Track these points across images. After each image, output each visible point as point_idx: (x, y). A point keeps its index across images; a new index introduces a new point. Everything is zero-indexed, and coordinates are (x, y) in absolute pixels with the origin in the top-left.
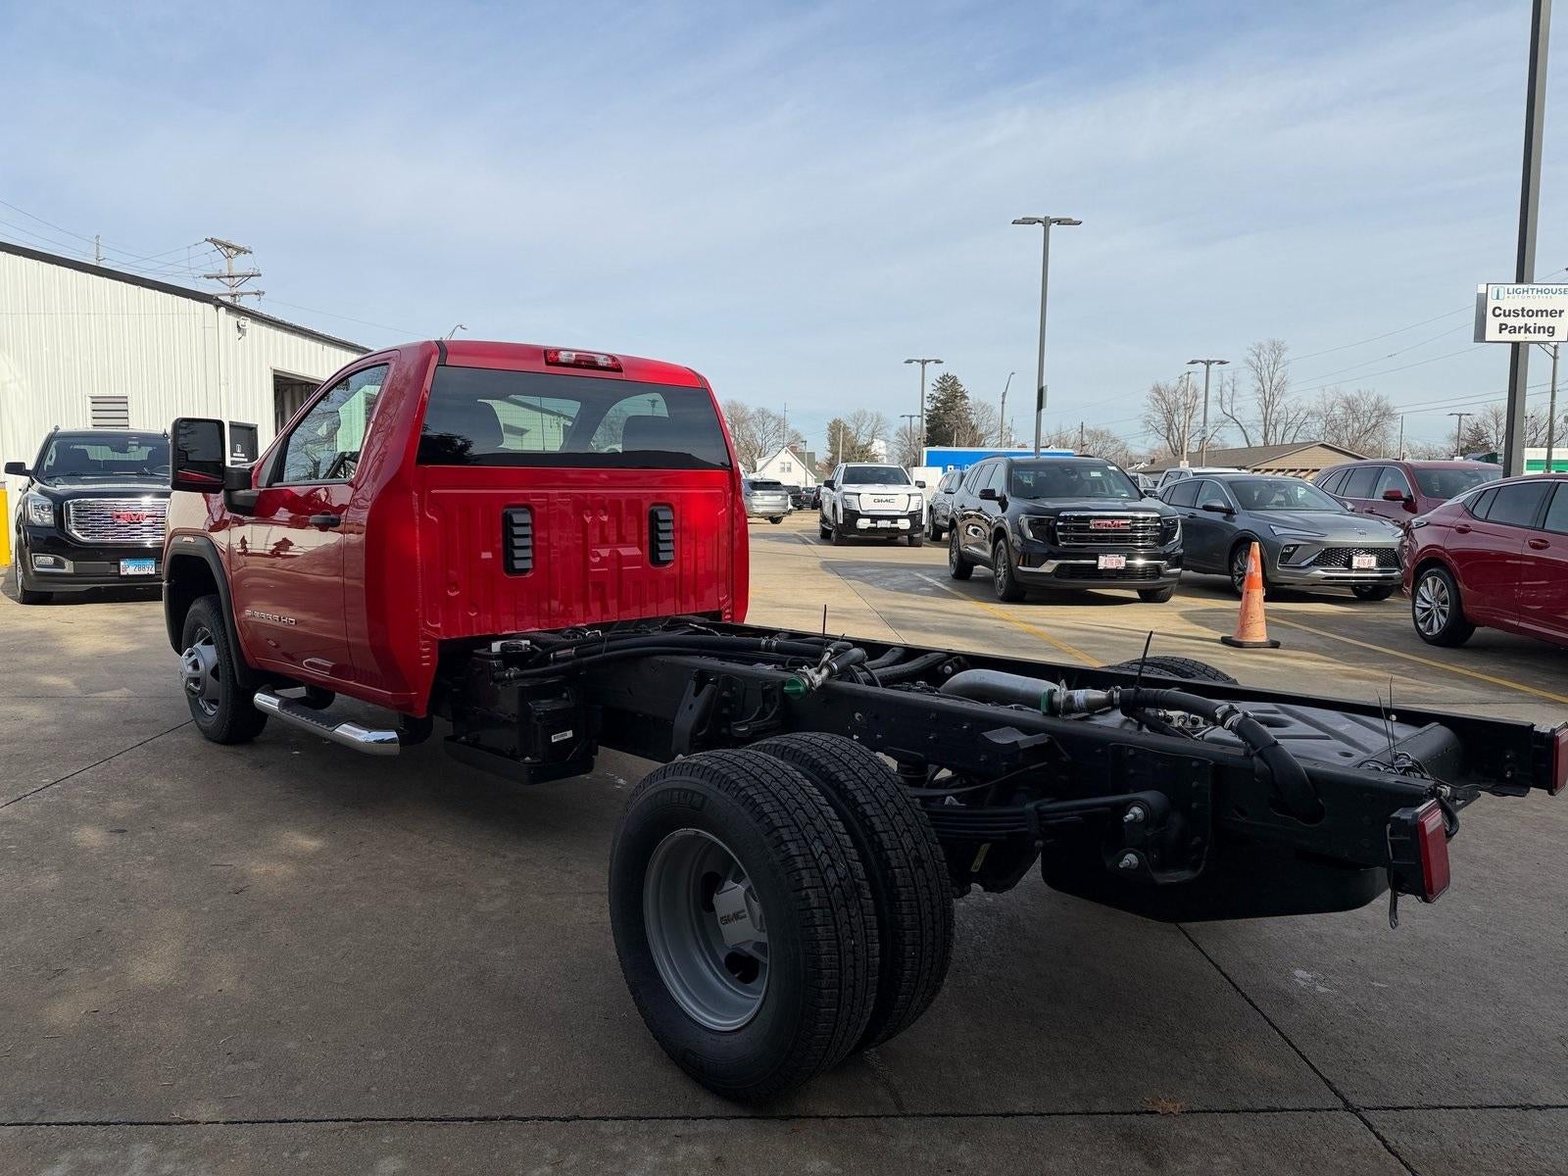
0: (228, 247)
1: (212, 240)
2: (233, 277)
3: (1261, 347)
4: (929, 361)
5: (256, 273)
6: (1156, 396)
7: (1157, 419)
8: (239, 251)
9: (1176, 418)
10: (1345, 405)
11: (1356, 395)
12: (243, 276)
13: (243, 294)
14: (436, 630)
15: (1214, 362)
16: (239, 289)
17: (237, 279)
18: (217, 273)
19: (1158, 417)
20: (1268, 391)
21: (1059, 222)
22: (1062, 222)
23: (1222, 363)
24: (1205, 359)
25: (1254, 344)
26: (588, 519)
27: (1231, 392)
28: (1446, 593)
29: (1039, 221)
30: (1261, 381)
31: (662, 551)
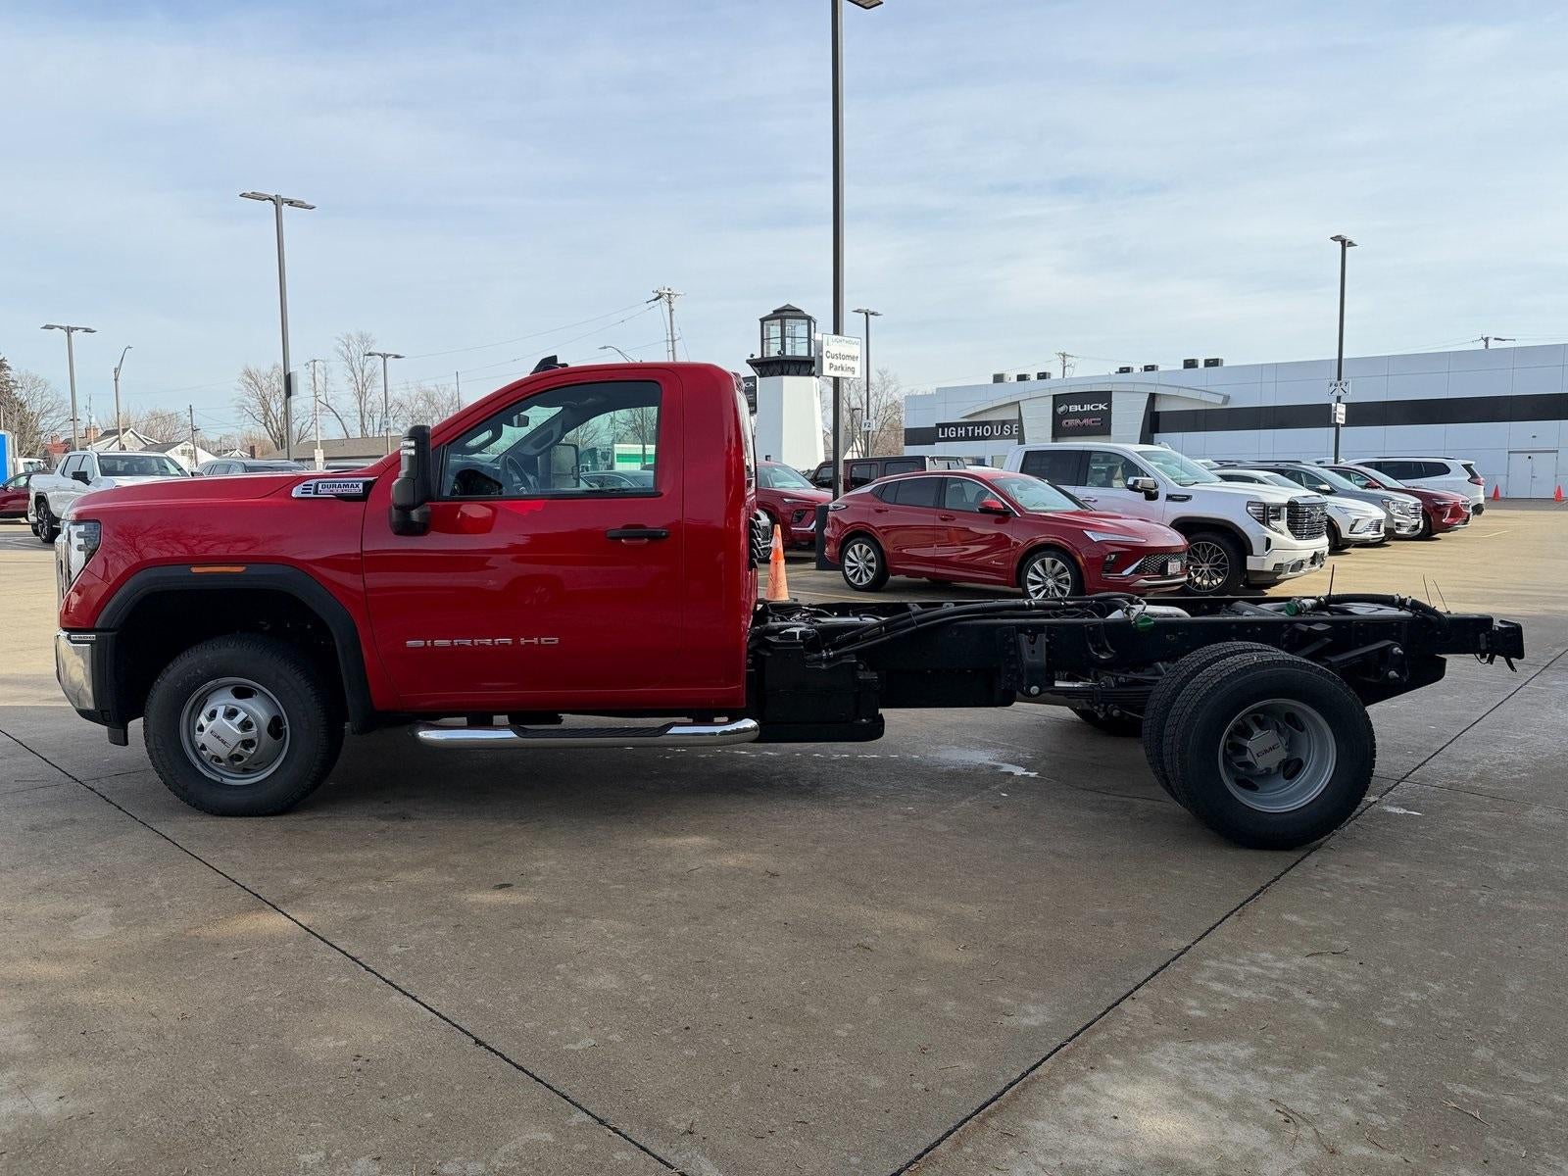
3: (349, 337)
4: (77, 329)
6: (248, 380)
7: (252, 404)
9: (272, 404)
10: (424, 398)
11: (433, 389)
15: (390, 355)
19: (254, 401)
20: (360, 381)
21: (291, 203)
22: (295, 203)
23: (397, 357)
24: (382, 352)
25: (342, 333)
27: (323, 381)
28: (872, 554)
29: (270, 199)
30: (353, 370)
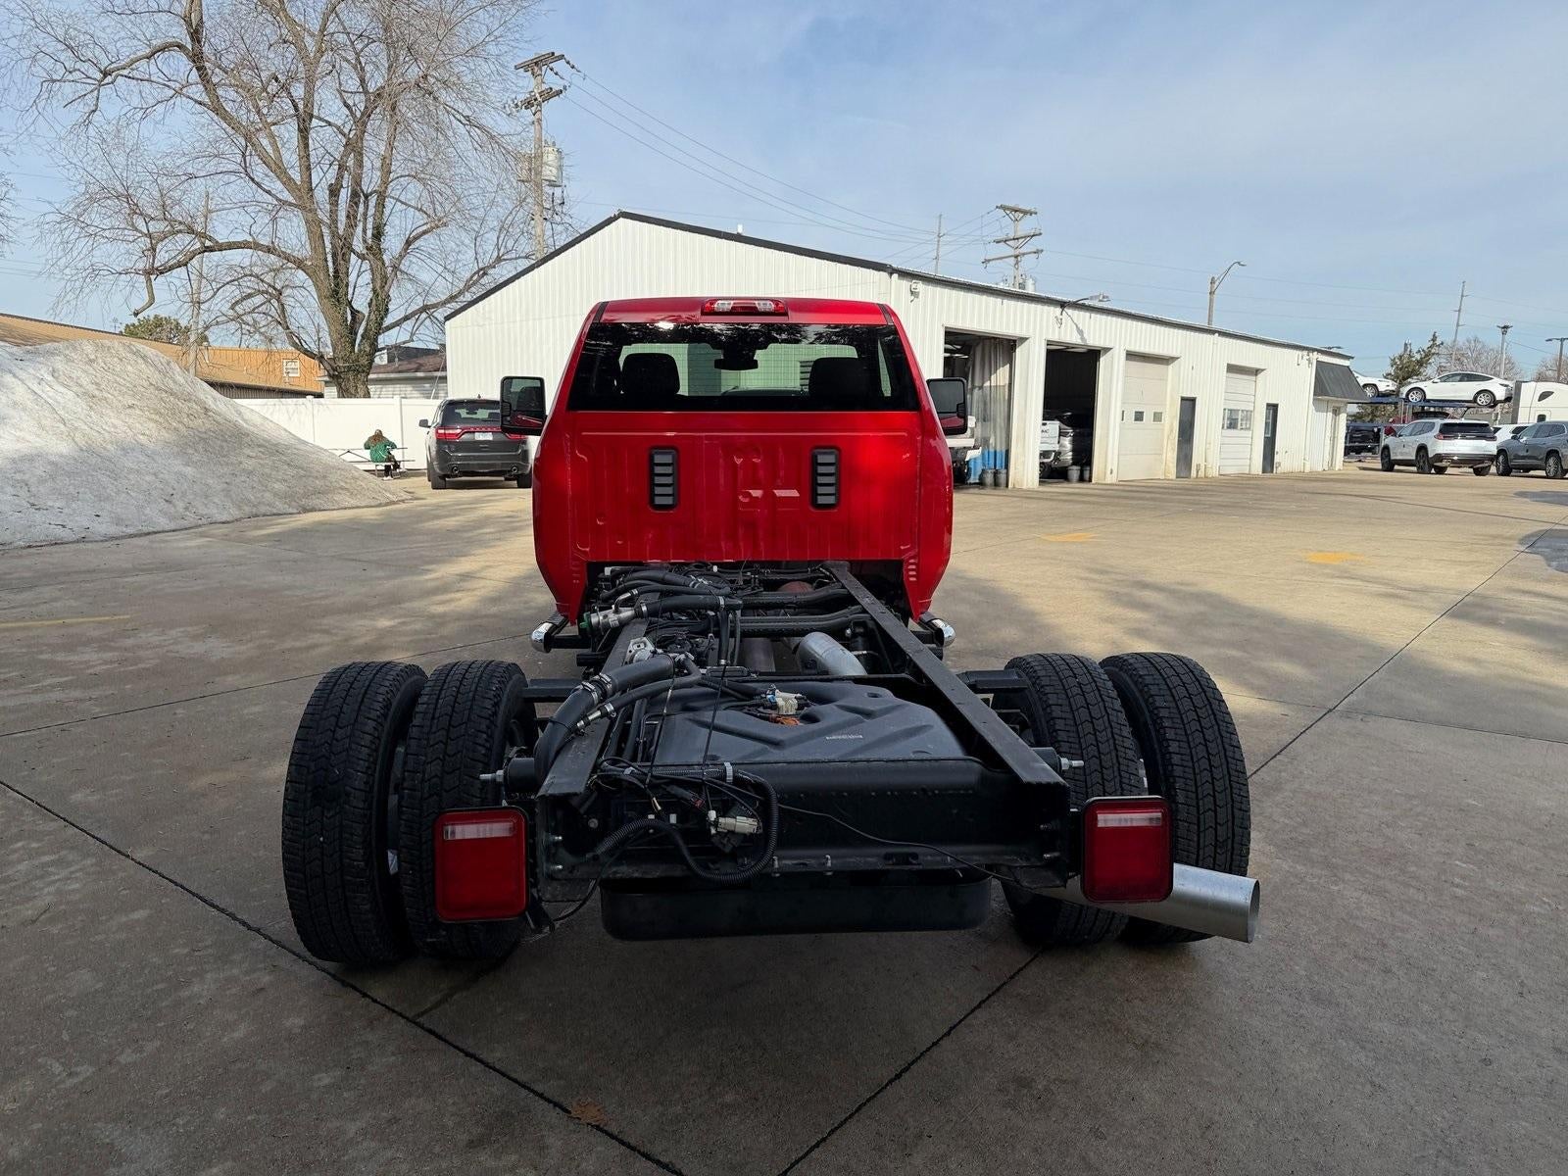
0: (1016, 211)
1: (1003, 208)
2: (1017, 239)
5: (1037, 232)
8: (1025, 212)
12: (1025, 237)
13: (1024, 254)
14: (585, 552)
16: (1022, 251)
17: (1021, 241)
18: (1004, 237)
26: (739, 461)
31: (821, 495)
